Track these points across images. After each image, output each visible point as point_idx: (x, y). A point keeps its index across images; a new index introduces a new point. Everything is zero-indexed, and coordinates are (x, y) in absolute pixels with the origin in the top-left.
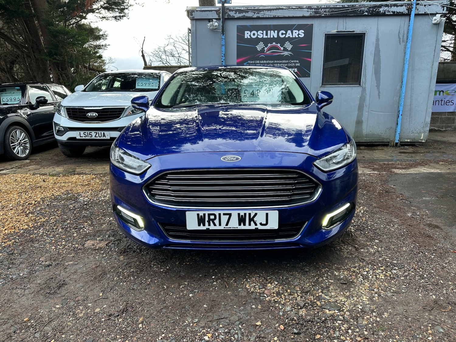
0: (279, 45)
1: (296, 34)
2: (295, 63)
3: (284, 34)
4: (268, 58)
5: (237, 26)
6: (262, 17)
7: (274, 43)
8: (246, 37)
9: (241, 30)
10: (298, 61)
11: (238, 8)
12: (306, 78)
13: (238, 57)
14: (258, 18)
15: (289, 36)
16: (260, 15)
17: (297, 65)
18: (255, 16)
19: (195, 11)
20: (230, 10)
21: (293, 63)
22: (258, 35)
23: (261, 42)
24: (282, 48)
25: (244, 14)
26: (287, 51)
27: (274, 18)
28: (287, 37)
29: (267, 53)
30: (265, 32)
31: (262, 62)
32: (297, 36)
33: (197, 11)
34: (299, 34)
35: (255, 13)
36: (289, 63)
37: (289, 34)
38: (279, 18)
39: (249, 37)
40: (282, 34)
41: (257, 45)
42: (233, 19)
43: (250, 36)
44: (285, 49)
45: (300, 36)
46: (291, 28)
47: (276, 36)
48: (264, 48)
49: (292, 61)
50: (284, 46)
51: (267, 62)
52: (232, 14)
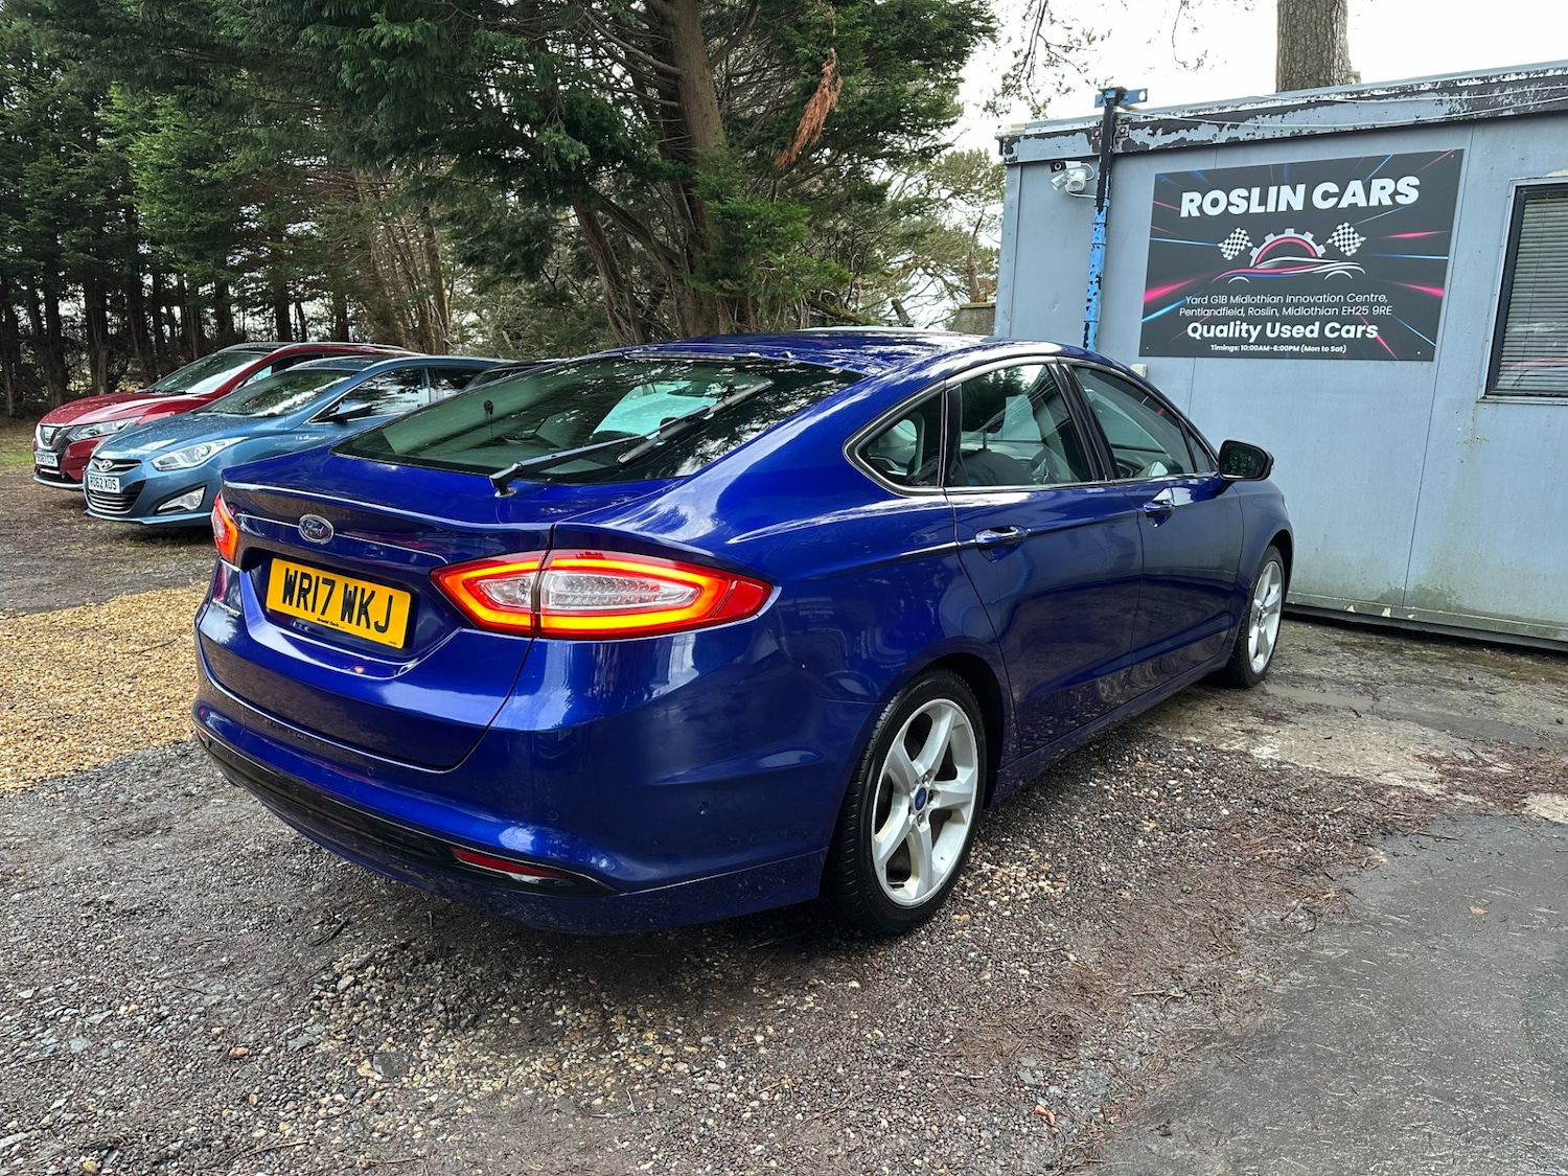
0: (1308, 237)
1: (1381, 192)
2: (1371, 305)
3: (1333, 195)
4: (1260, 285)
5: (1156, 175)
6: (1251, 137)
7: (1290, 233)
8: (1184, 214)
9: (1168, 190)
10: (1383, 298)
11: (1164, 117)
12: (1415, 363)
13: (1151, 282)
14: (1234, 144)
15: (1353, 200)
16: (1241, 134)
17: (1377, 311)
18: (1222, 138)
19: (1022, 139)
20: (1136, 126)
21: (1362, 304)
22: (1229, 204)
23: (1238, 230)
24: (1320, 250)
25: (1183, 133)
26: (1342, 258)
27: (1297, 139)
28: (1344, 204)
29: (1258, 267)
30: (1256, 192)
31: (1238, 299)
32: (1387, 202)
33: (1027, 137)
34: (1396, 192)
35: (1221, 127)
36: (1346, 303)
37: (1355, 195)
38: (1313, 137)
39: (1196, 213)
40: (1326, 196)
41: (1223, 242)
42: (1144, 152)
43: (1200, 208)
44: (1334, 254)
45: (1400, 199)
46: (1364, 170)
47: (1298, 205)
48: (1249, 249)
49: (1360, 299)
50: (1330, 241)
51: (1258, 299)
52: (1140, 137)
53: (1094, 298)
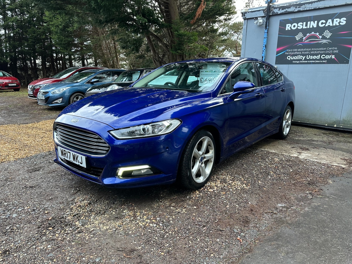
0: (318, 34)
1: (336, 22)
2: (333, 50)
3: (324, 23)
4: (305, 46)
5: (280, 20)
6: (303, 10)
7: (313, 33)
8: (287, 29)
9: (283, 24)
10: (336, 48)
11: (282, 6)
12: (344, 64)
13: (278, 47)
14: (299, 12)
15: (329, 24)
16: (301, 9)
17: (335, 52)
18: (296, 10)
19: (247, 13)
20: (275, 8)
21: (331, 50)
22: (298, 26)
23: (300, 33)
24: (321, 37)
25: (287, 9)
26: (326, 39)
27: (315, 10)
28: (327, 25)
29: (305, 41)
30: (305, 23)
31: (300, 50)
32: (338, 24)
33: (248, 12)
34: (340, 22)
35: (296, 7)
36: (327, 50)
37: (329, 23)
38: (319, 9)
39: (289, 29)
40: (322, 23)
41: (296, 36)
42: (277, 15)
43: (291, 28)
44: (324, 38)
45: (341, 24)
46: (332, 17)
47: (315, 26)
48: (302, 37)
49: (330, 49)
50: (323, 35)
51: (305, 50)
52: (276, 11)
53: (264, 51)
